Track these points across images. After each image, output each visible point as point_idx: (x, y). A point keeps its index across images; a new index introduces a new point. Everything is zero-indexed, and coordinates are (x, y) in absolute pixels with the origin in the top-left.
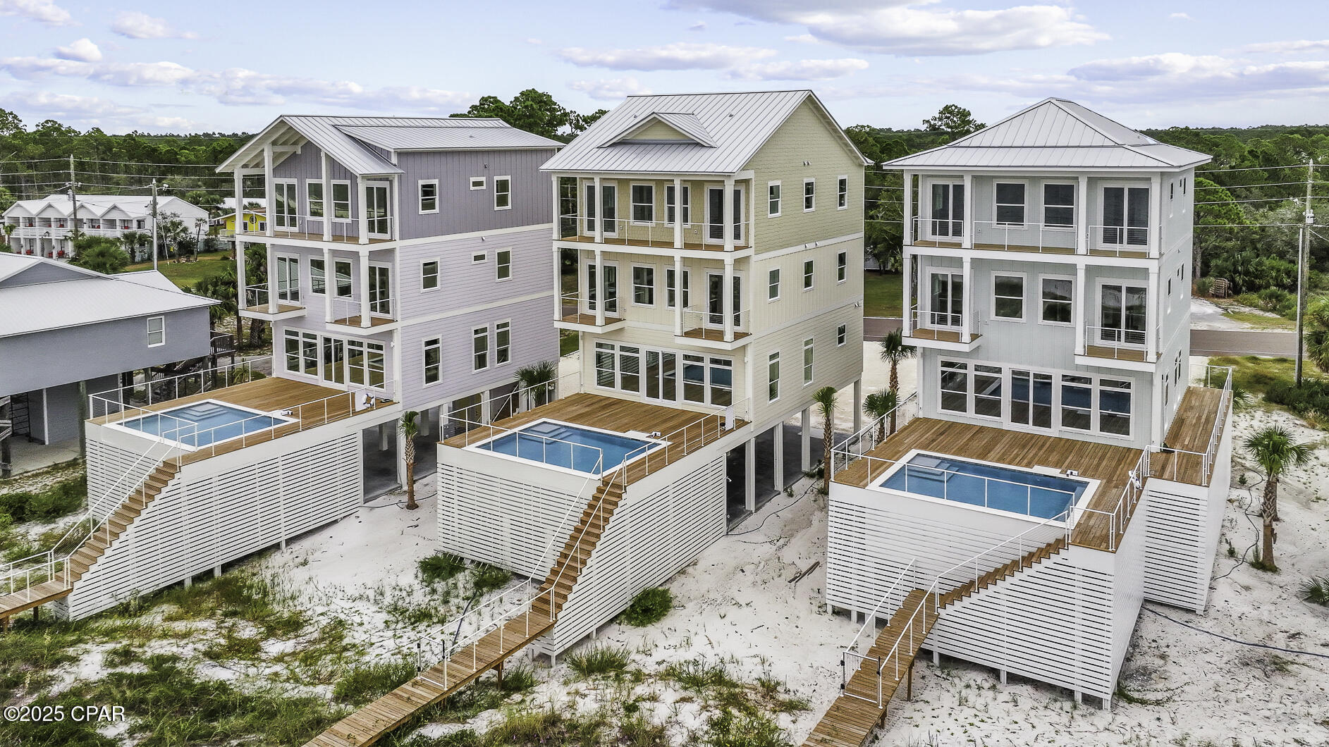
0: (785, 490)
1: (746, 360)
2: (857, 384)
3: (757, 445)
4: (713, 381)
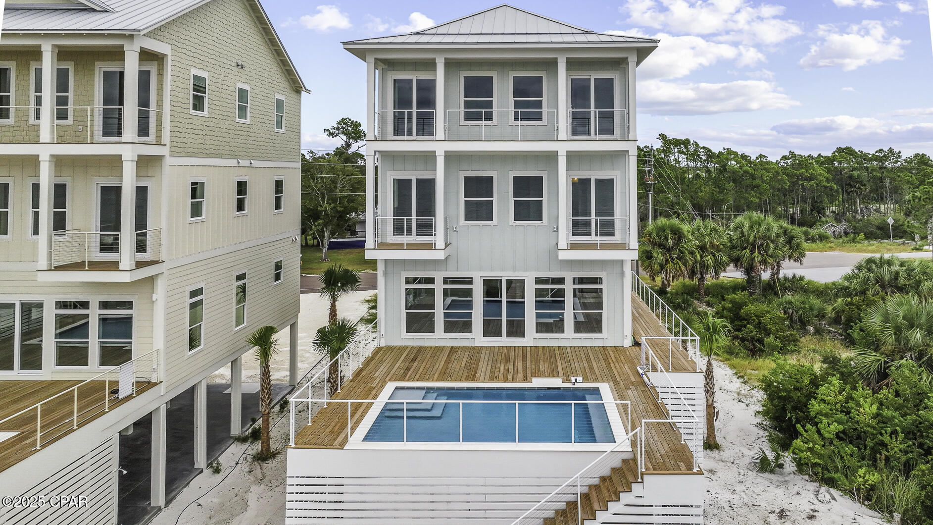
0: (209, 465)
1: (154, 297)
2: (293, 327)
3: (170, 413)
4: (103, 334)
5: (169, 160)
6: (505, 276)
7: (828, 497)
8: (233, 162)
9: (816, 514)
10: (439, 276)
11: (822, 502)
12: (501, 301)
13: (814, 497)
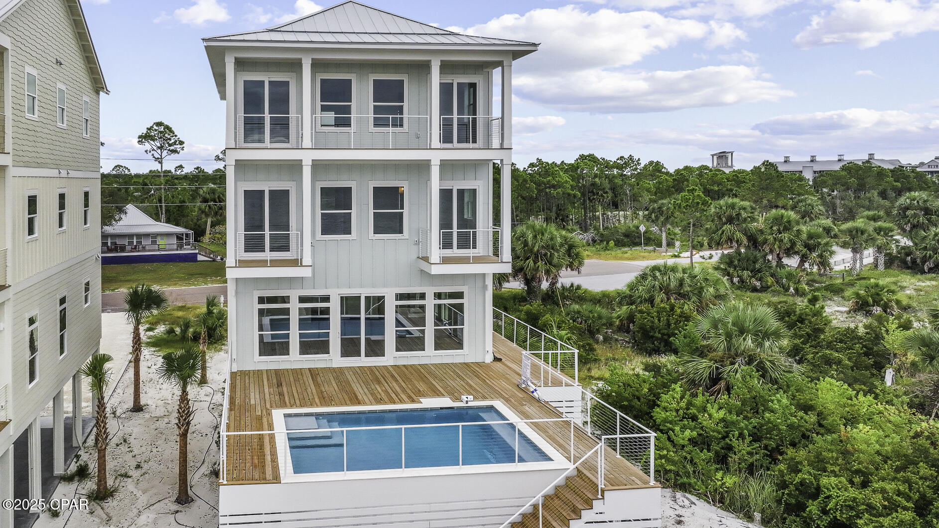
5: (12, 171)
6: (364, 292)
7: (687, 503)
8: (55, 173)
9: (682, 519)
10: (294, 295)
11: (683, 507)
12: (359, 319)
13: (673, 503)
